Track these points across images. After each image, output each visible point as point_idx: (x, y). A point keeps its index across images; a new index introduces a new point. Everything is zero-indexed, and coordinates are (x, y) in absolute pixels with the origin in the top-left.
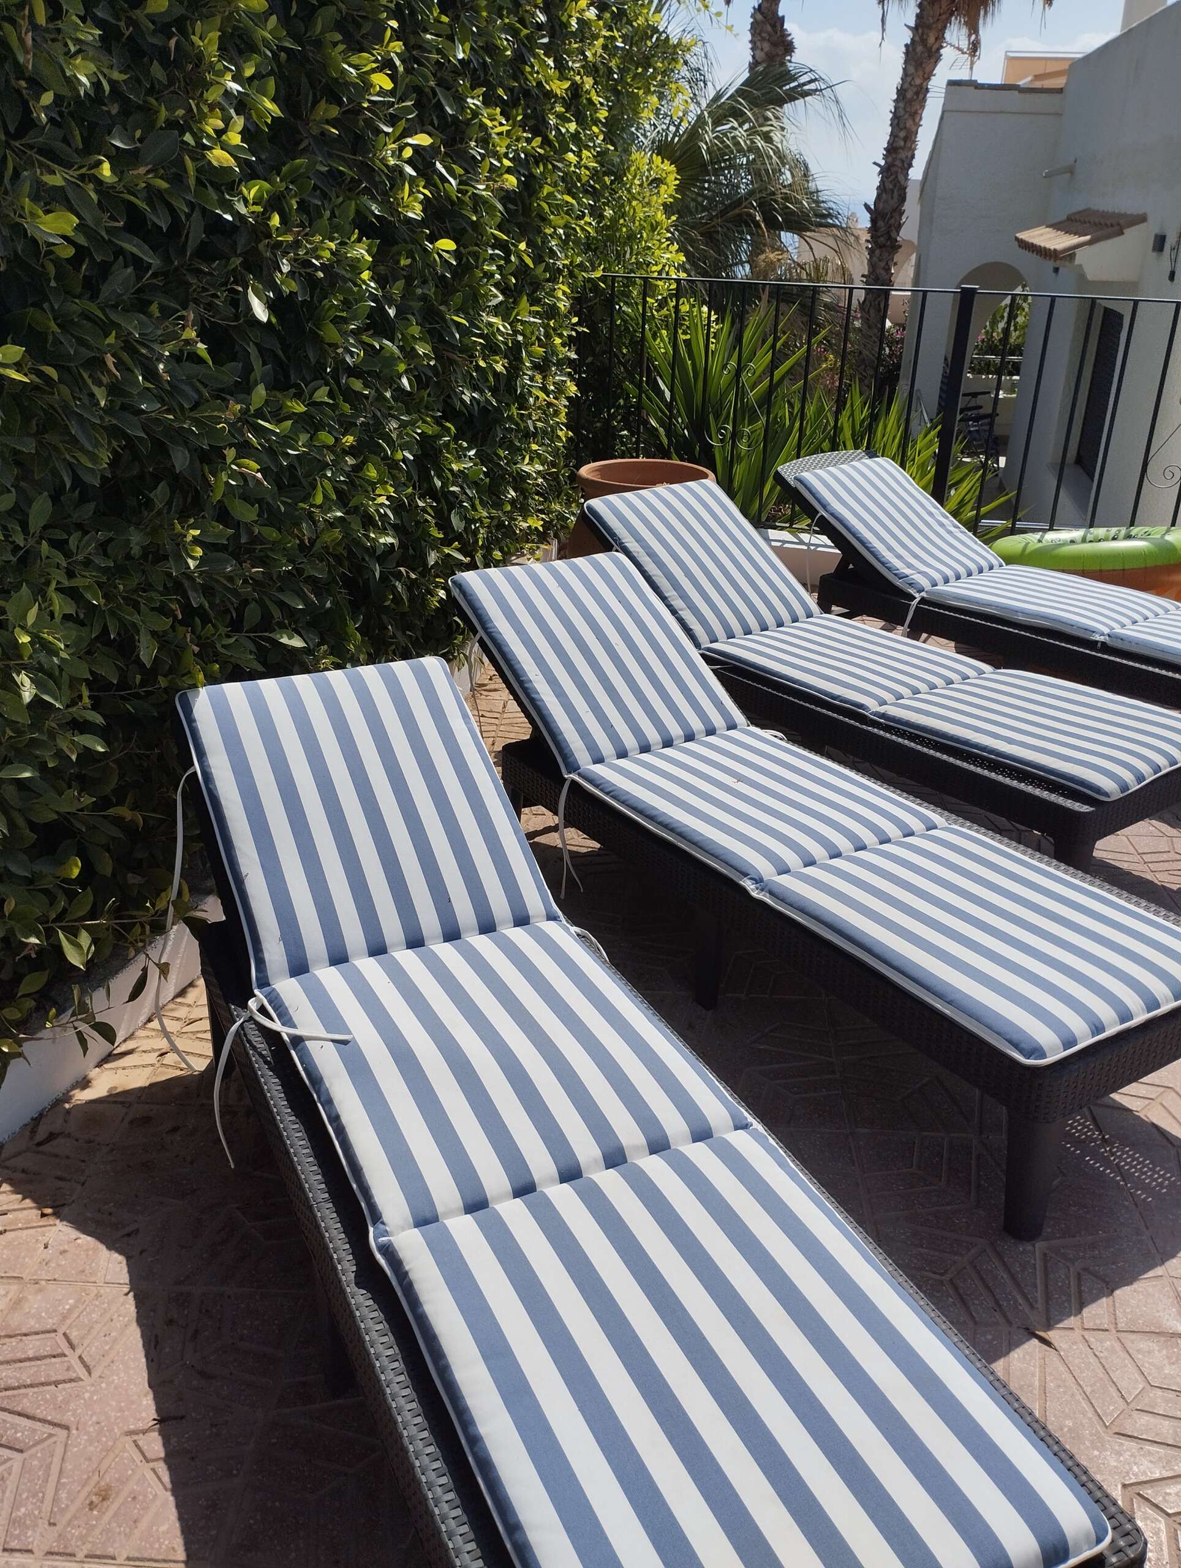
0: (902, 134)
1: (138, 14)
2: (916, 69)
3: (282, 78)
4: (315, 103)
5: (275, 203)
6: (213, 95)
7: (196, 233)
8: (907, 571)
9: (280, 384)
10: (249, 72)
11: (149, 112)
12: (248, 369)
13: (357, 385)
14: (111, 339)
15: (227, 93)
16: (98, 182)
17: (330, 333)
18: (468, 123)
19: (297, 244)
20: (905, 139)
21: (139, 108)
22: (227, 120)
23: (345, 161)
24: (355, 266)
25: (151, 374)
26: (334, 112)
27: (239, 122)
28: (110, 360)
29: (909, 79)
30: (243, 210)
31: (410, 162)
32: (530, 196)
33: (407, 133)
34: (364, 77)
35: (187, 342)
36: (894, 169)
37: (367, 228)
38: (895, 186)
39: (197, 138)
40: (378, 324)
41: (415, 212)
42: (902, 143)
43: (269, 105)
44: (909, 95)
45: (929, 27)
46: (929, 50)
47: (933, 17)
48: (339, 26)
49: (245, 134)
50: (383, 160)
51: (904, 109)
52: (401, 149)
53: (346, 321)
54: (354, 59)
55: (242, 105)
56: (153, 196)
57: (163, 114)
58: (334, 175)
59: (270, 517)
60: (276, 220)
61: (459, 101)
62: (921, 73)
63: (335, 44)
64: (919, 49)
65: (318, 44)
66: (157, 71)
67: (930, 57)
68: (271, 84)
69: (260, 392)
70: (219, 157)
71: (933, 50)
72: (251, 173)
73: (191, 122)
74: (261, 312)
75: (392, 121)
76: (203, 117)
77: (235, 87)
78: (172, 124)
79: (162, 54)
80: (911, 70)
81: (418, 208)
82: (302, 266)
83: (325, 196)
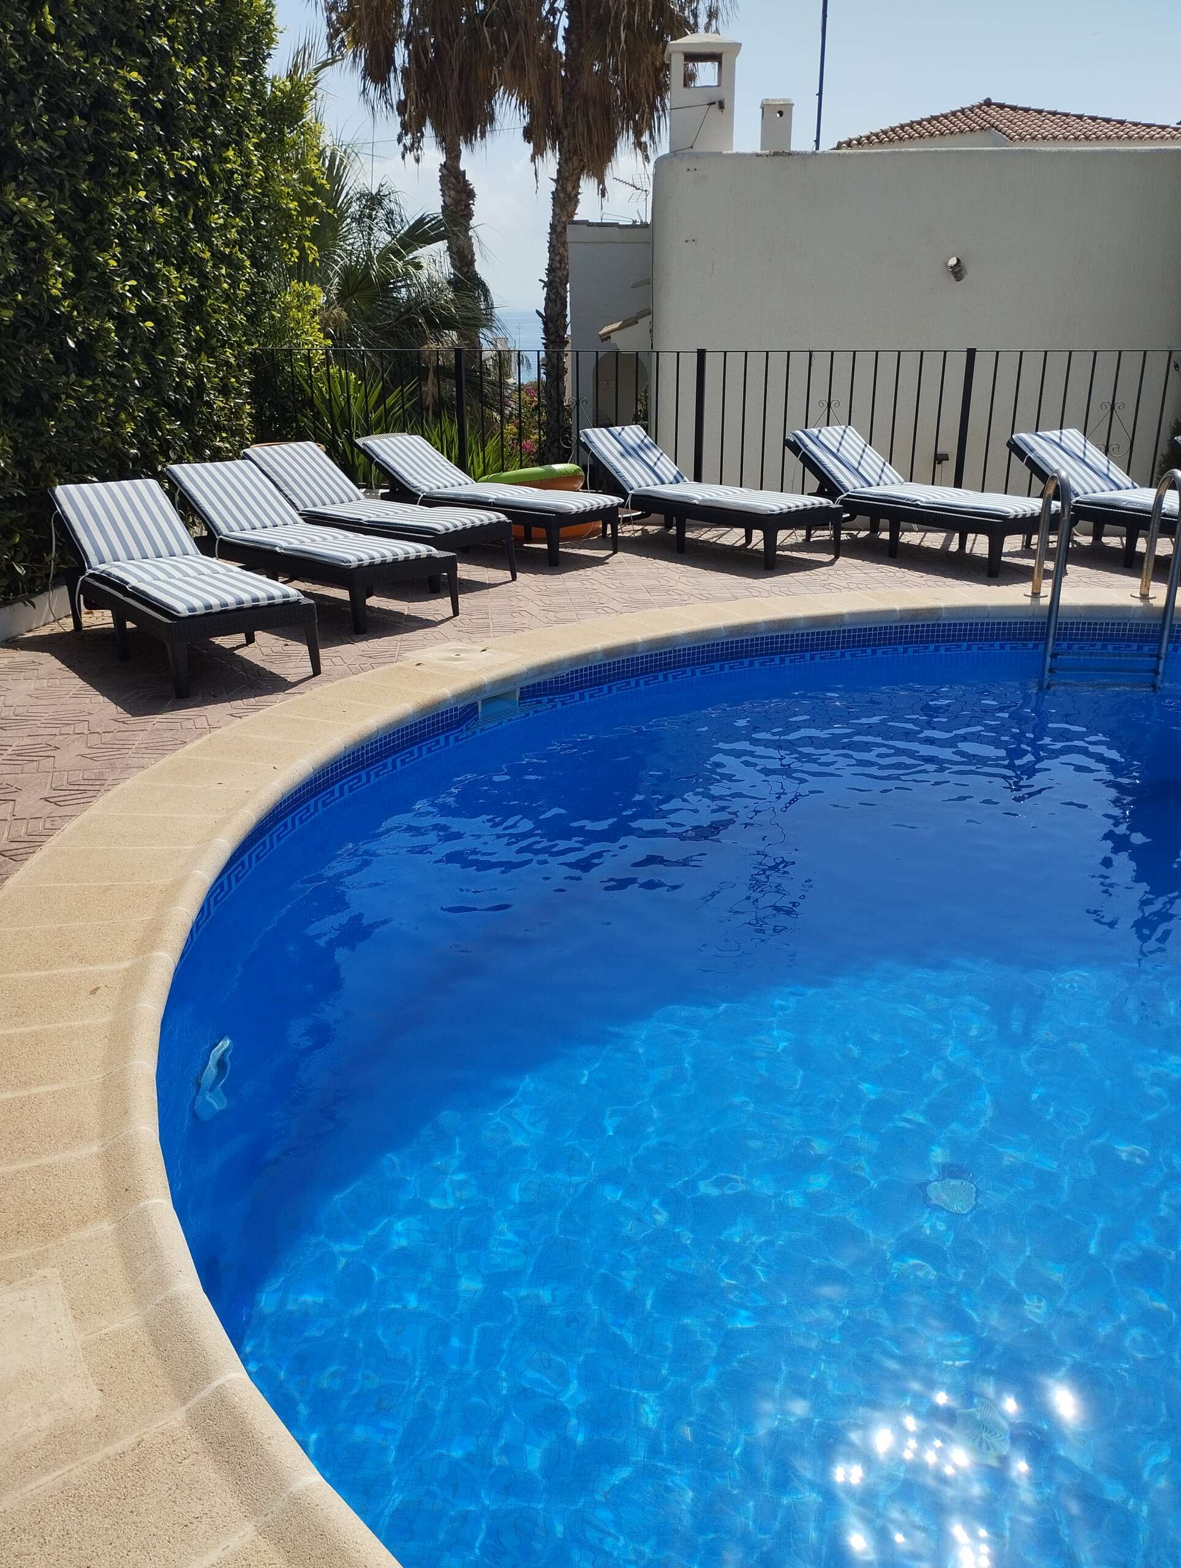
0: (558, 258)
1: (25, 248)
2: (561, 209)
3: (73, 263)
4: (88, 271)
5: (74, 307)
6: (51, 272)
7: (47, 318)
8: (418, 485)
9: (81, 375)
10: (63, 263)
11: (30, 279)
12: (68, 368)
13: (114, 381)
14: (22, 351)
15: (56, 271)
16: (16, 301)
17: (100, 356)
18: (157, 274)
19: (84, 322)
20: (560, 262)
21: (27, 277)
22: (56, 279)
23: (101, 292)
24: (108, 330)
25: (35, 365)
26: (95, 274)
27: (60, 280)
28: (22, 358)
29: (557, 217)
30: (63, 310)
31: (129, 291)
32: (202, 305)
33: (127, 280)
34: (106, 261)
35: (47, 354)
36: (555, 284)
37: (112, 317)
38: (557, 297)
39: (47, 286)
40: (120, 355)
41: (133, 311)
42: (558, 265)
43: (70, 274)
44: (559, 229)
45: (567, 179)
46: (569, 196)
47: (568, 172)
48: (95, 243)
49: (63, 284)
50: (117, 291)
51: (557, 239)
52: (124, 286)
53: (106, 352)
54: (102, 255)
55: (60, 274)
56: (33, 305)
57: (35, 279)
58: (97, 297)
59: (79, 426)
60: (75, 313)
61: (150, 265)
62: (565, 213)
63: (93, 250)
64: (562, 195)
65: (87, 249)
66: (33, 265)
67: (570, 200)
68: (71, 266)
69: (73, 376)
70: (54, 292)
71: (572, 195)
72: (65, 297)
73: (45, 281)
74: (72, 344)
75: (120, 276)
76: (48, 280)
77: (59, 269)
78: (38, 282)
79: (34, 260)
80: (558, 211)
81: (133, 308)
82: (86, 330)
83: (93, 305)
